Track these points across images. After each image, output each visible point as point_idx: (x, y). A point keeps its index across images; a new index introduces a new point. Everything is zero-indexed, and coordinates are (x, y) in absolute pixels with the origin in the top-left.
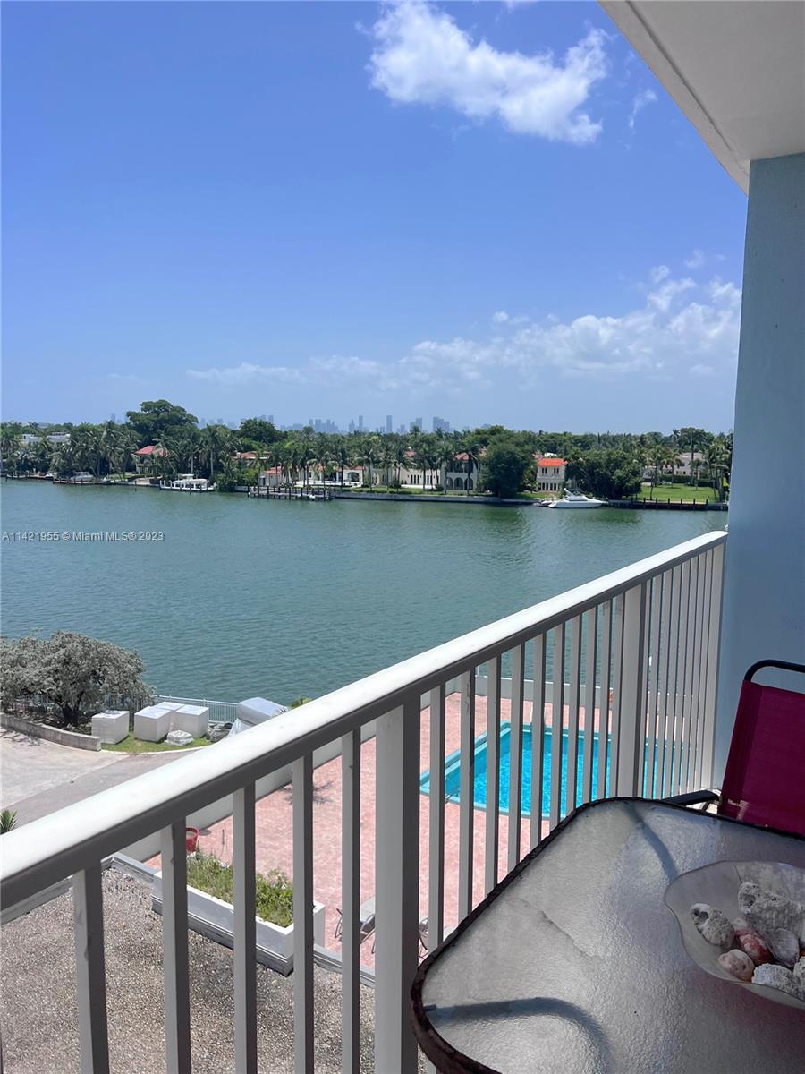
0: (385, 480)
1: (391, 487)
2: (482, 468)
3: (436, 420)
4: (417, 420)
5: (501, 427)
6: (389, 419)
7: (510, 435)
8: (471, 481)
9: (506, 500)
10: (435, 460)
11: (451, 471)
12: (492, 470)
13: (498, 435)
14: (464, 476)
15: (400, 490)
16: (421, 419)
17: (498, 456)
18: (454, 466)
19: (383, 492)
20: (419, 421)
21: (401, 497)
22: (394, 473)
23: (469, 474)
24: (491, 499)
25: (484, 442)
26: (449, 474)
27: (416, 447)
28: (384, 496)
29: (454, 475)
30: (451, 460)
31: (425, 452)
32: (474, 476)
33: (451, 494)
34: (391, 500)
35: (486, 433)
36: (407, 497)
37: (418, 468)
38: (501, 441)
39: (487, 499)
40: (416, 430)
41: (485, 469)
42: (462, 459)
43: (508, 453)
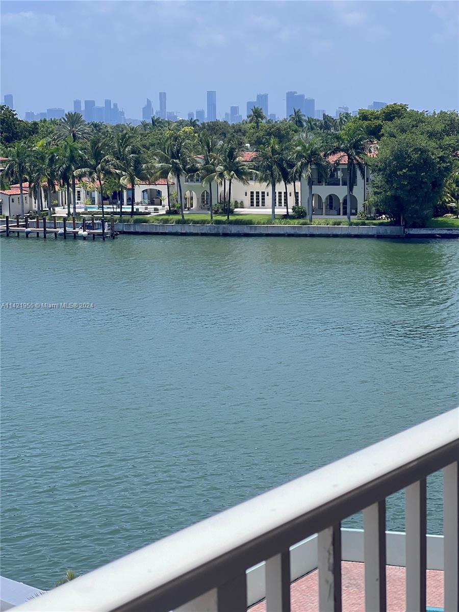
0: (206, 201)
1: (216, 213)
2: (371, 177)
3: (291, 97)
4: (260, 97)
5: (404, 107)
6: (211, 96)
7: (419, 120)
8: (354, 200)
9: (414, 231)
10: (292, 166)
11: (320, 182)
12: (389, 180)
13: (397, 121)
14: (341, 192)
15: (231, 218)
16: (266, 96)
17: (400, 157)
18: (324, 175)
19: (203, 222)
20: (263, 98)
21: (234, 229)
22: (221, 189)
23: (351, 189)
24: (389, 230)
25: (375, 133)
26: (317, 189)
27: (258, 143)
28: (206, 229)
29: (323, 191)
30: (317, 164)
31: (274, 151)
32: (358, 191)
33: (321, 222)
34: (217, 235)
35: (377, 118)
36: (246, 229)
37: (261, 180)
38: (403, 131)
39: (382, 230)
40: (257, 115)
41: (377, 178)
42: (337, 163)
43: (416, 150)
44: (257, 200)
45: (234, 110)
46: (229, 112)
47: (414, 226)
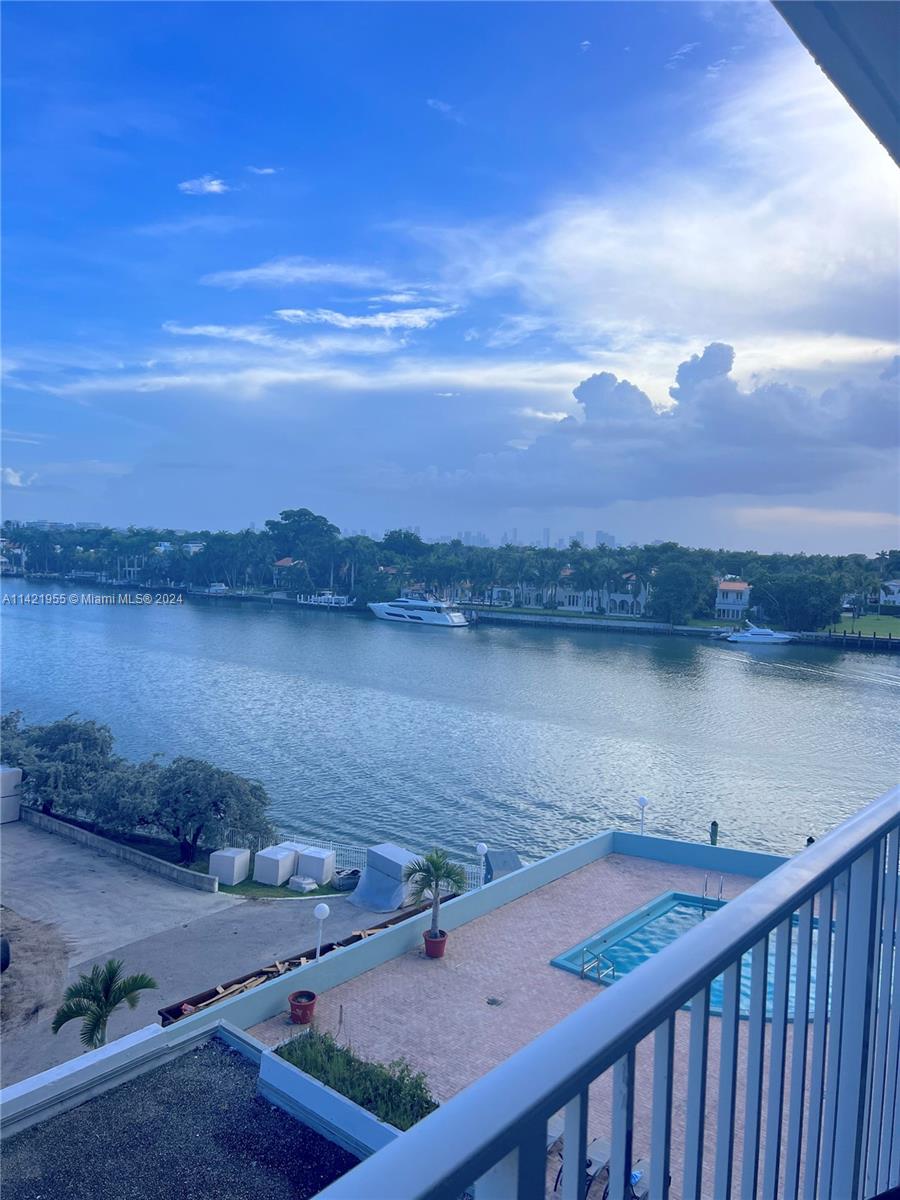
0: (539, 600)
1: (546, 608)
2: (651, 589)
3: (599, 533)
4: (578, 533)
5: (675, 545)
6: (547, 531)
7: (684, 553)
8: (638, 604)
10: (597, 579)
11: (615, 591)
13: (670, 553)
14: (630, 598)
17: (670, 577)
18: (619, 587)
19: (537, 614)
22: (549, 593)
23: (636, 597)
25: (654, 561)
26: (613, 596)
27: (575, 564)
29: (618, 597)
30: (615, 580)
31: (585, 569)
32: (641, 598)
35: (656, 550)
37: (577, 588)
38: (674, 560)
40: (575, 544)
41: (655, 589)
42: (628, 579)
43: (681, 573)
44: (573, 601)
45: (561, 541)
46: (558, 542)
47: (679, 624)
